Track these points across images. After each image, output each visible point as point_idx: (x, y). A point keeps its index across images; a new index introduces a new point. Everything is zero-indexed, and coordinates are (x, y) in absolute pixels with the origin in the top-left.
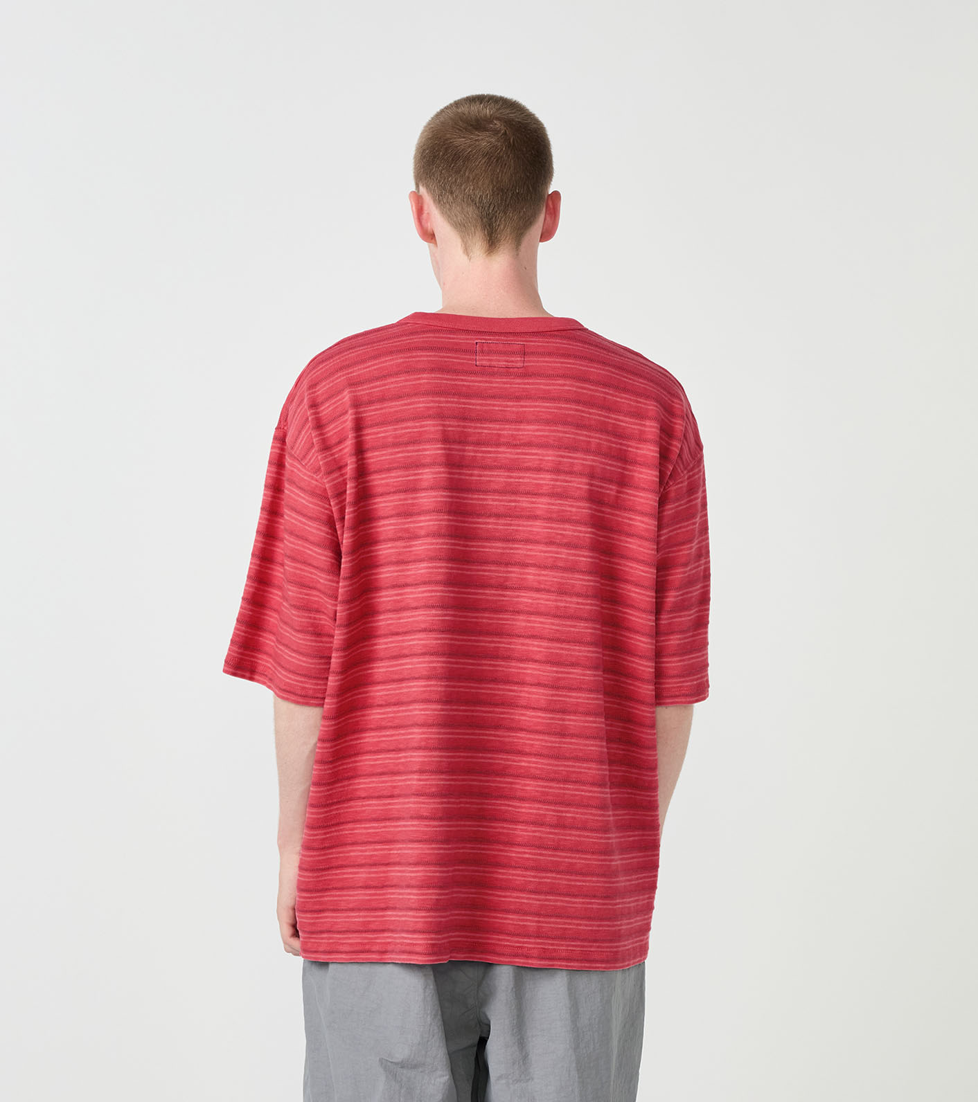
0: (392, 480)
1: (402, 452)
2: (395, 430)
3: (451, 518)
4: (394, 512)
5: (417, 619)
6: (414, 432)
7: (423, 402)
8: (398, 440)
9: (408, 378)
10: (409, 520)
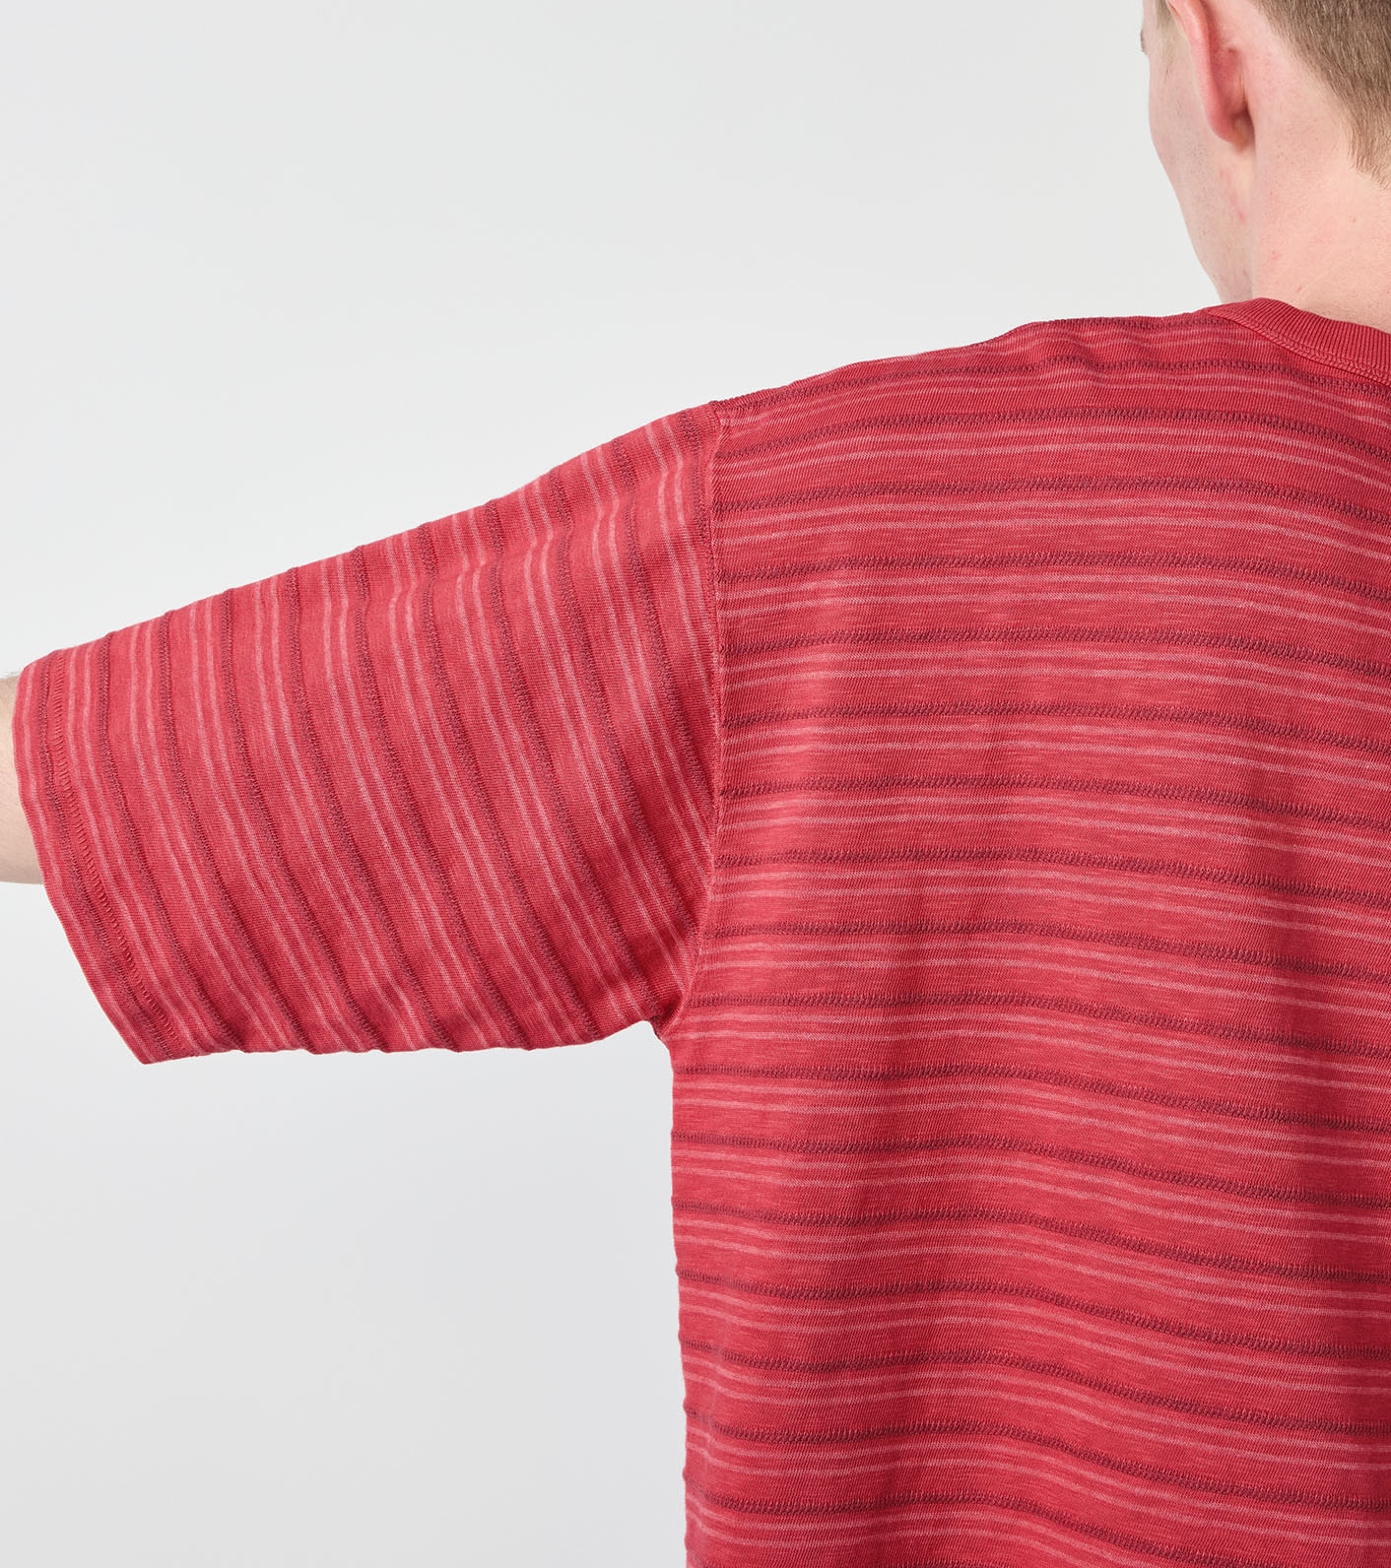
0: (1114, 825)
1: (1158, 742)
2: (1149, 665)
3: (1283, 982)
4: (1107, 928)
5: (1142, 1283)
6: (1204, 686)
7: (1250, 596)
8: (1150, 701)
9: (1216, 505)
10: (1149, 964)
